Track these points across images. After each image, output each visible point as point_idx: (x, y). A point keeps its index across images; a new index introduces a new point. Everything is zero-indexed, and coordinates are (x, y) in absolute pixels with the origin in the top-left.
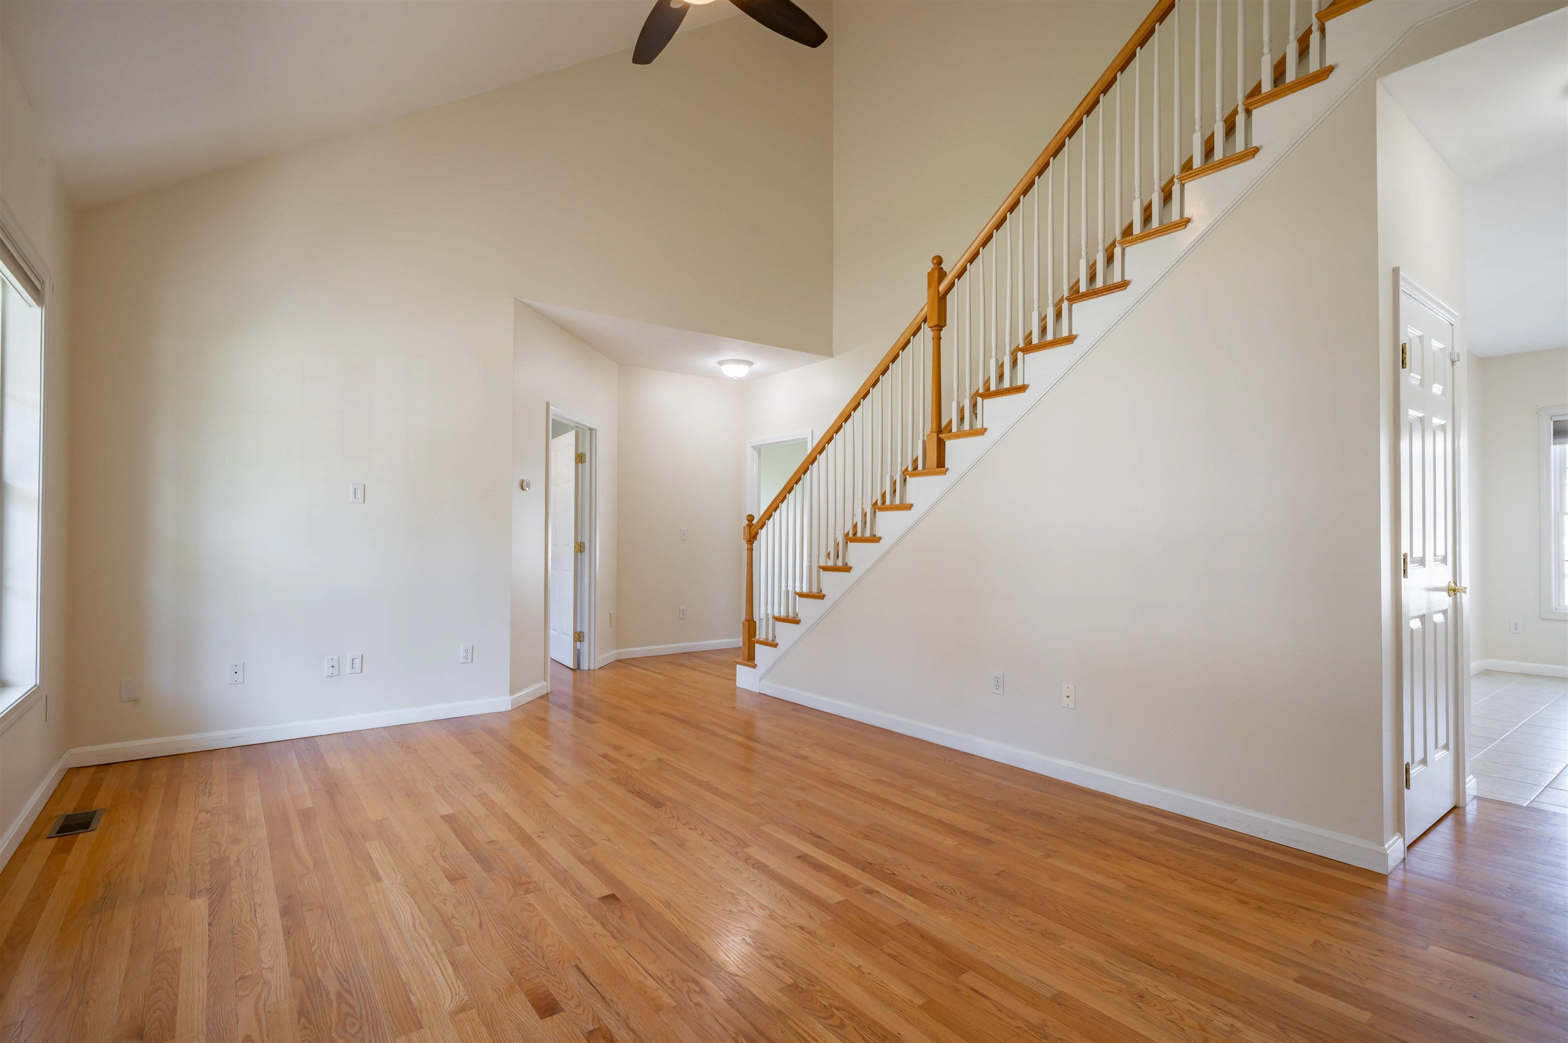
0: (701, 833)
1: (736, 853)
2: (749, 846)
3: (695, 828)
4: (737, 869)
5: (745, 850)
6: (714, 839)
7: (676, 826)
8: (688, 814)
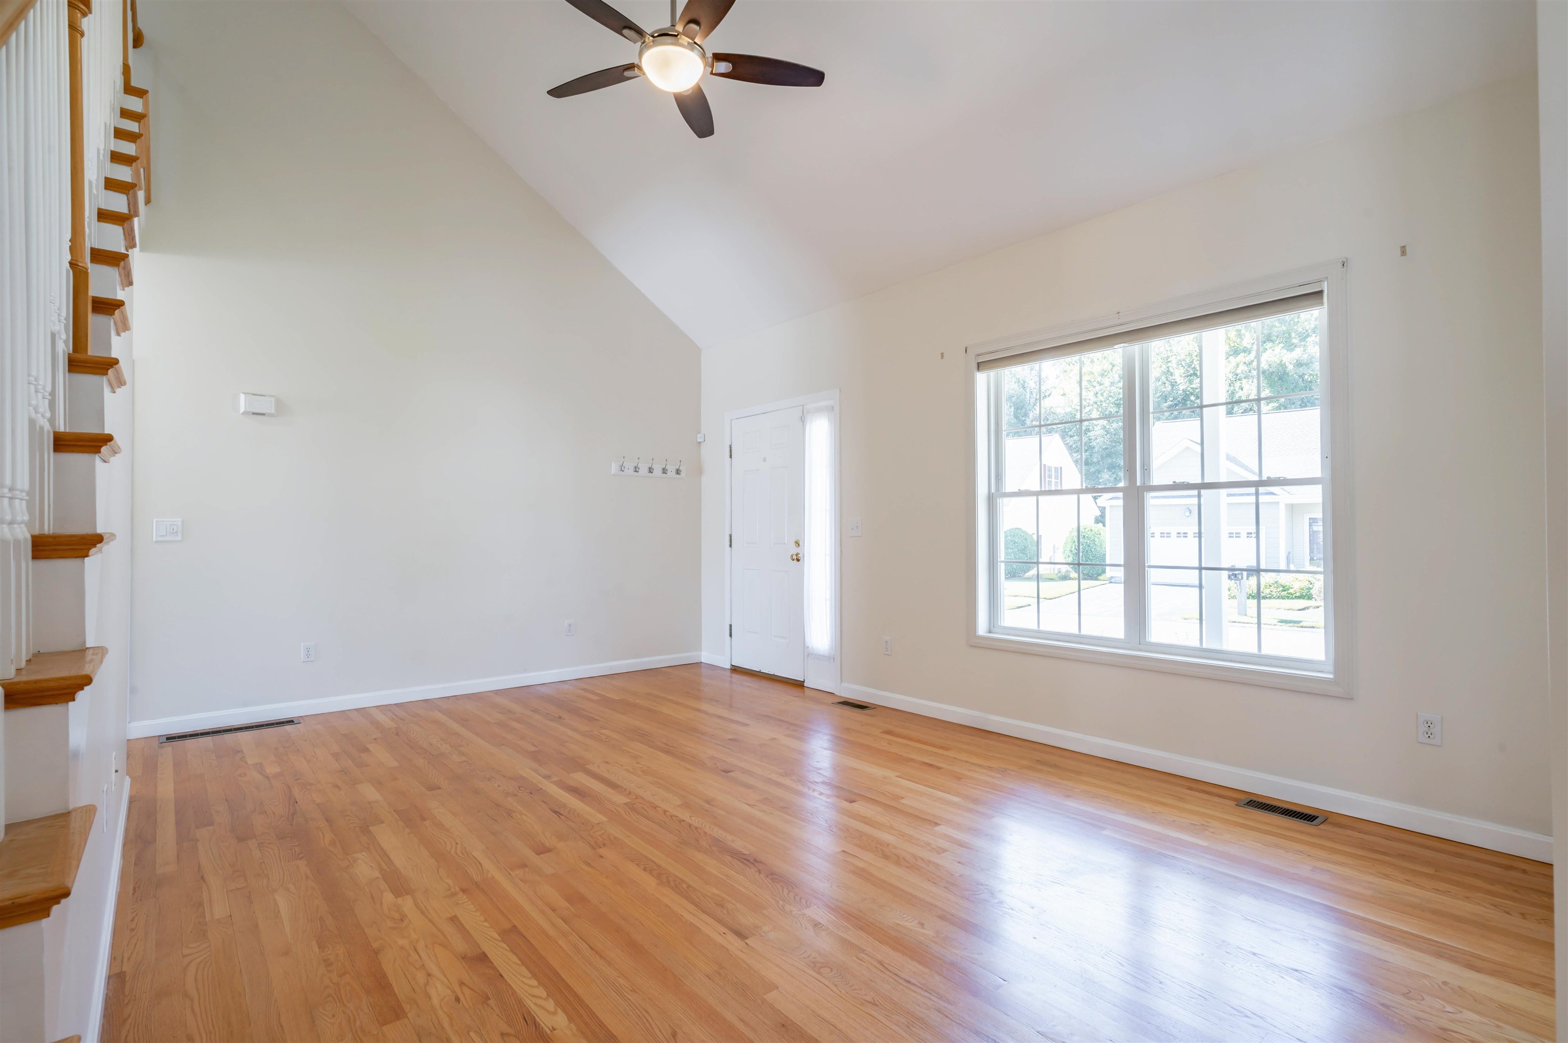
0: (667, 813)
1: (637, 798)
2: (624, 804)
3: (673, 817)
4: (638, 788)
5: (628, 800)
6: (655, 808)
7: (691, 819)
8: (680, 832)
